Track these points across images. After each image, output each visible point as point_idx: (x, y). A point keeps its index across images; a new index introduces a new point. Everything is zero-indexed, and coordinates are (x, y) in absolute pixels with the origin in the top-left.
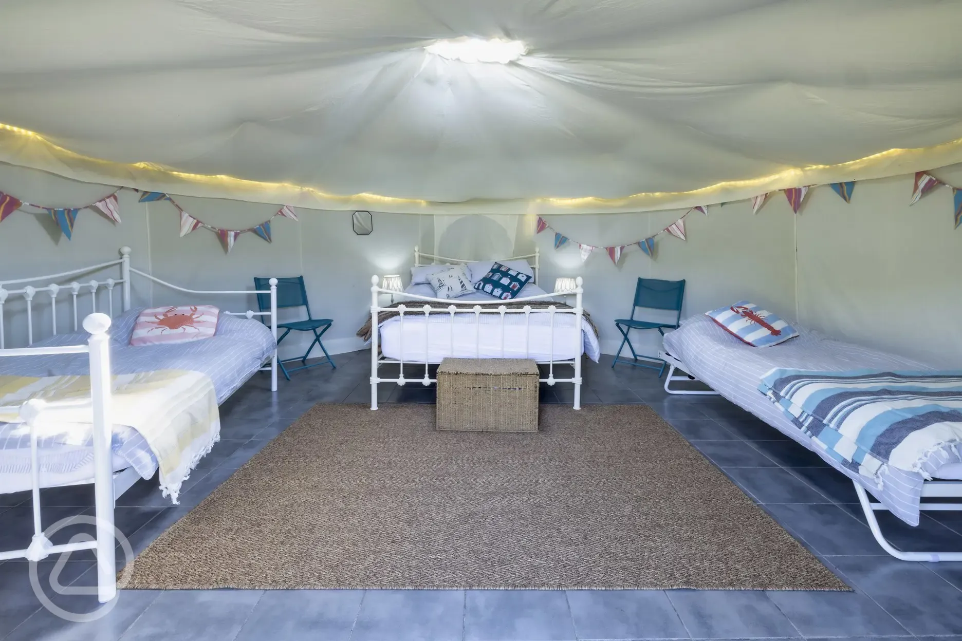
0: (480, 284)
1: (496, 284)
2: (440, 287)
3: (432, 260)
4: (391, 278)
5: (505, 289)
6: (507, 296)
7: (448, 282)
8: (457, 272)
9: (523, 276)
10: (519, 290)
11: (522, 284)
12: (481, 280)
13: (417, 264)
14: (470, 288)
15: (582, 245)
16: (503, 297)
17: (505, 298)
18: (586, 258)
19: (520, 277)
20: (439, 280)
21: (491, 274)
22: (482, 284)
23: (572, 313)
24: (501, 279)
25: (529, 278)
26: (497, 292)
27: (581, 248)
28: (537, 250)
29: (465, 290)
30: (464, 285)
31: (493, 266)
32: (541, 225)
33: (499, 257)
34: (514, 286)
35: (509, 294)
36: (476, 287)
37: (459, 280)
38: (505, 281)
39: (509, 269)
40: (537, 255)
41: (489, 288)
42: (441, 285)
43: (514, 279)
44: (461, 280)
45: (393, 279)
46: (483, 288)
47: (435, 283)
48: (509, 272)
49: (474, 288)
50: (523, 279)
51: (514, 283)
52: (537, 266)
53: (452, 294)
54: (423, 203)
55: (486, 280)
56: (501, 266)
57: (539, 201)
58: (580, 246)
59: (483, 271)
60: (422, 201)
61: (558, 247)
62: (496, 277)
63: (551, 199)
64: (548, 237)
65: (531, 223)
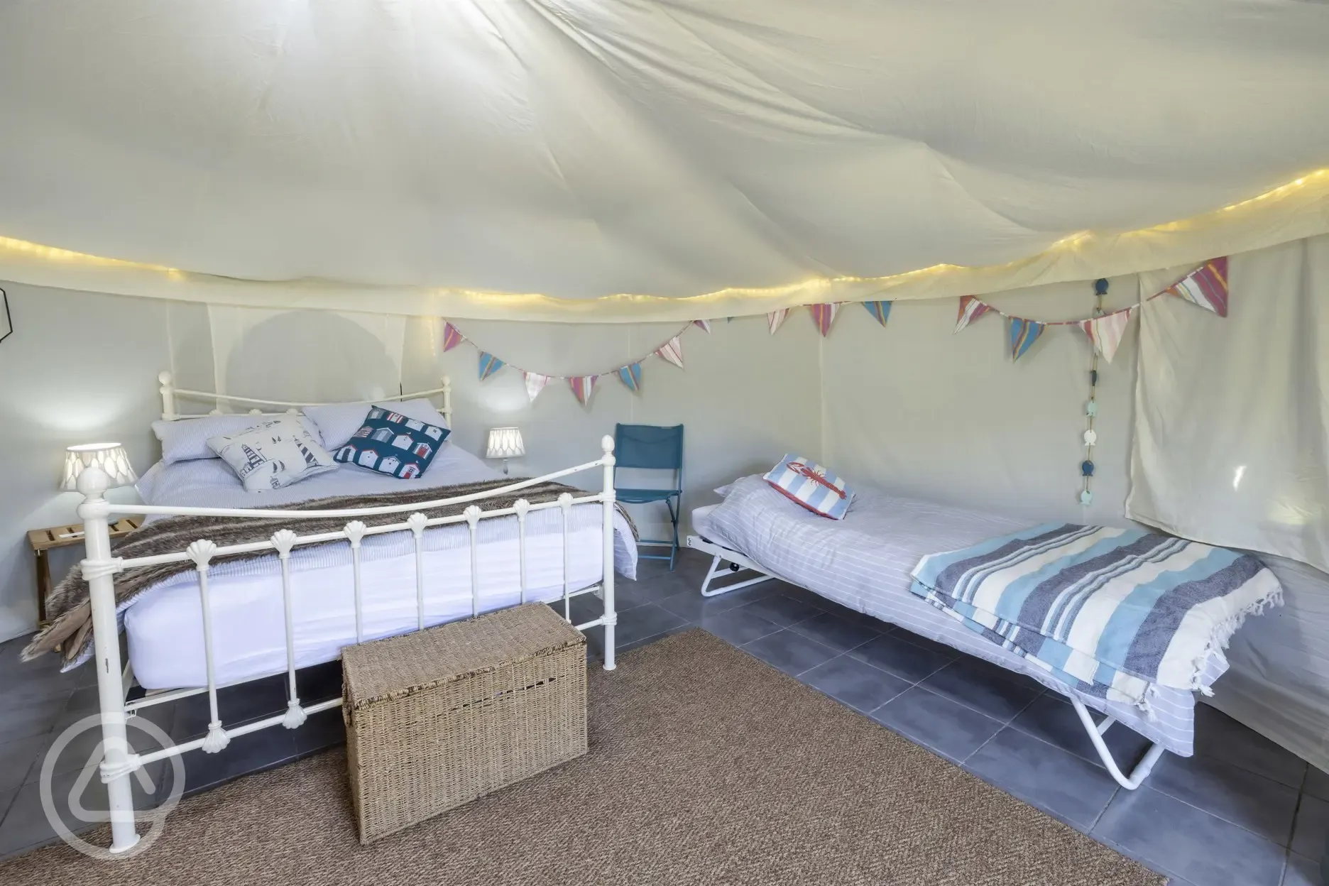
0: (347, 452)
1: (385, 450)
2: (252, 465)
3: (211, 404)
4: (96, 451)
5: (405, 457)
6: (412, 470)
7: (272, 453)
8: (290, 428)
9: (435, 431)
10: (431, 456)
11: (436, 445)
12: (348, 444)
13: (169, 414)
14: (325, 460)
15: (528, 373)
16: (402, 474)
17: (407, 476)
18: (535, 394)
19: (429, 432)
20: (248, 450)
21: (369, 430)
22: (353, 451)
23: (597, 502)
24: (393, 438)
25: (446, 433)
26: (390, 464)
27: (527, 377)
28: (447, 381)
29: (316, 465)
30: (310, 456)
31: (370, 414)
32: (452, 336)
33: (378, 397)
34: (423, 451)
35: (414, 466)
36: (340, 457)
37: (299, 445)
38: (403, 442)
39: (405, 420)
40: (447, 390)
41: (369, 457)
42: (253, 461)
43: (419, 436)
44: (302, 447)
45: (101, 454)
46: (356, 460)
47: (236, 456)
48: (408, 425)
49: (335, 459)
50: (436, 436)
51: (420, 445)
52: (448, 409)
53: (283, 478)
54: (174, 273)
55: (360, 443)
56: (387, 413)
57: (444, 293)
58: (525, 374)
59: (349, 424)
60: (172, 269)
61: (486, 376)
62: (382, 435)
63: (468, 292)
64: (465, 359)
65: (433, 333)
